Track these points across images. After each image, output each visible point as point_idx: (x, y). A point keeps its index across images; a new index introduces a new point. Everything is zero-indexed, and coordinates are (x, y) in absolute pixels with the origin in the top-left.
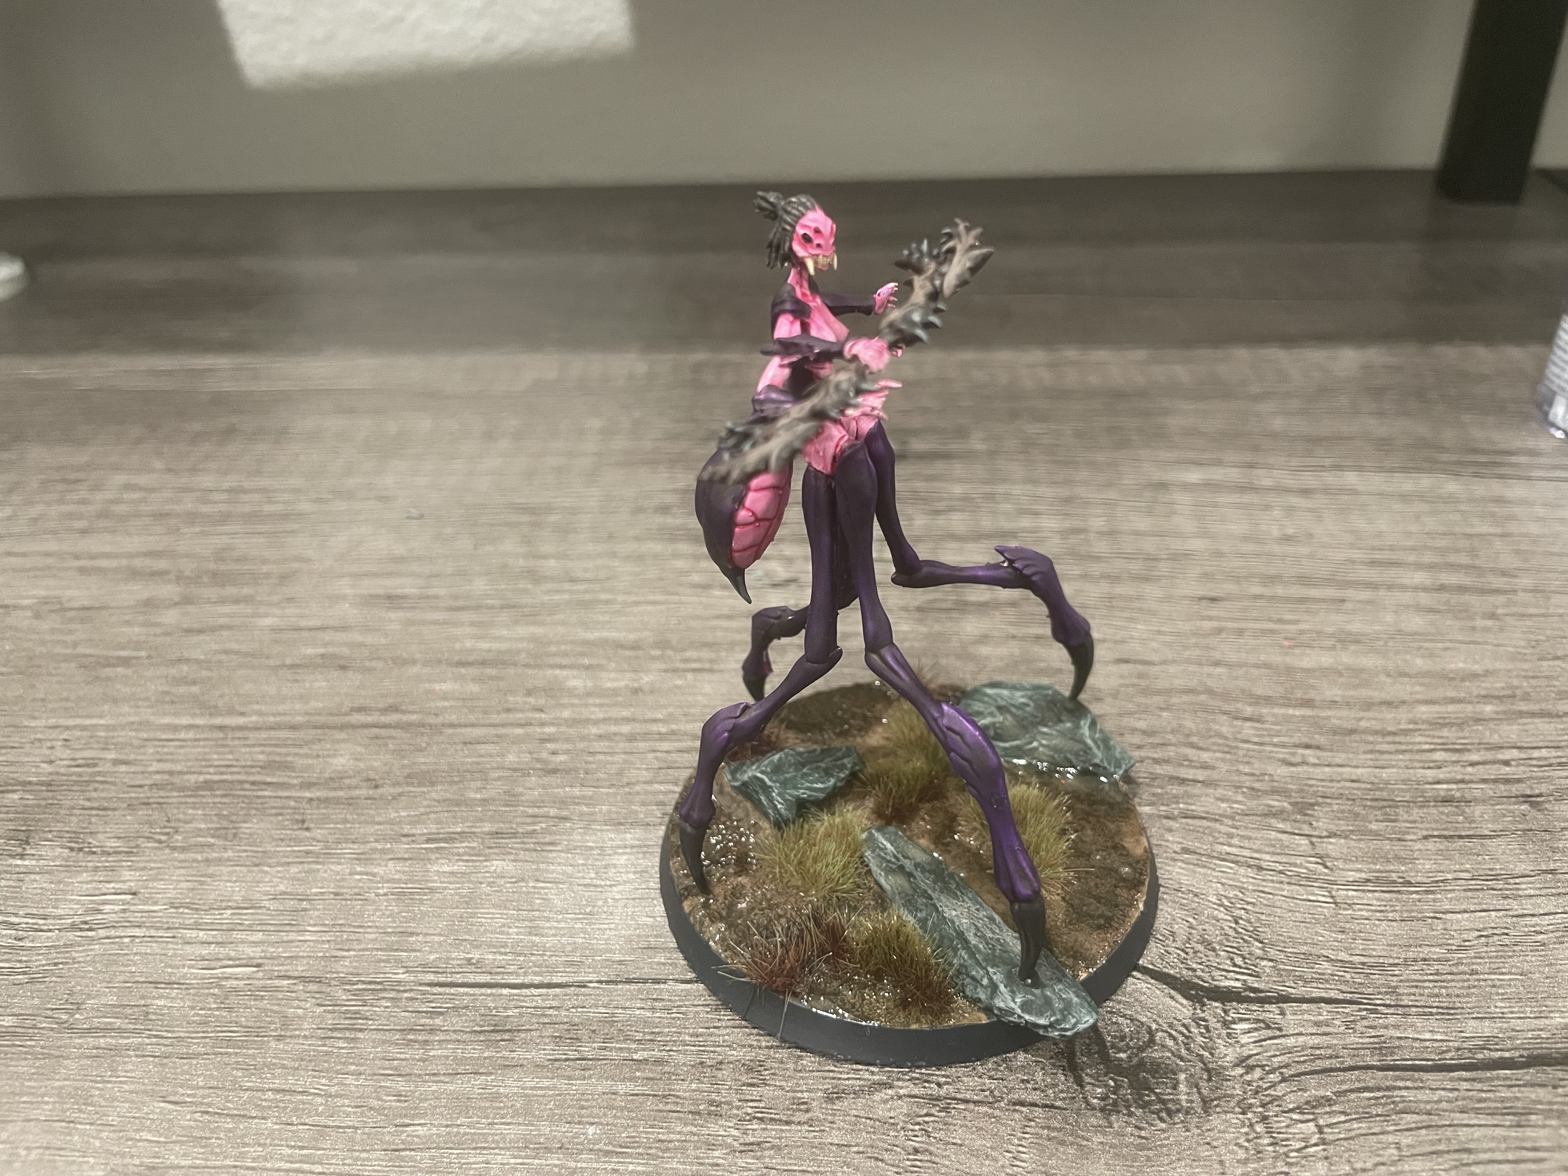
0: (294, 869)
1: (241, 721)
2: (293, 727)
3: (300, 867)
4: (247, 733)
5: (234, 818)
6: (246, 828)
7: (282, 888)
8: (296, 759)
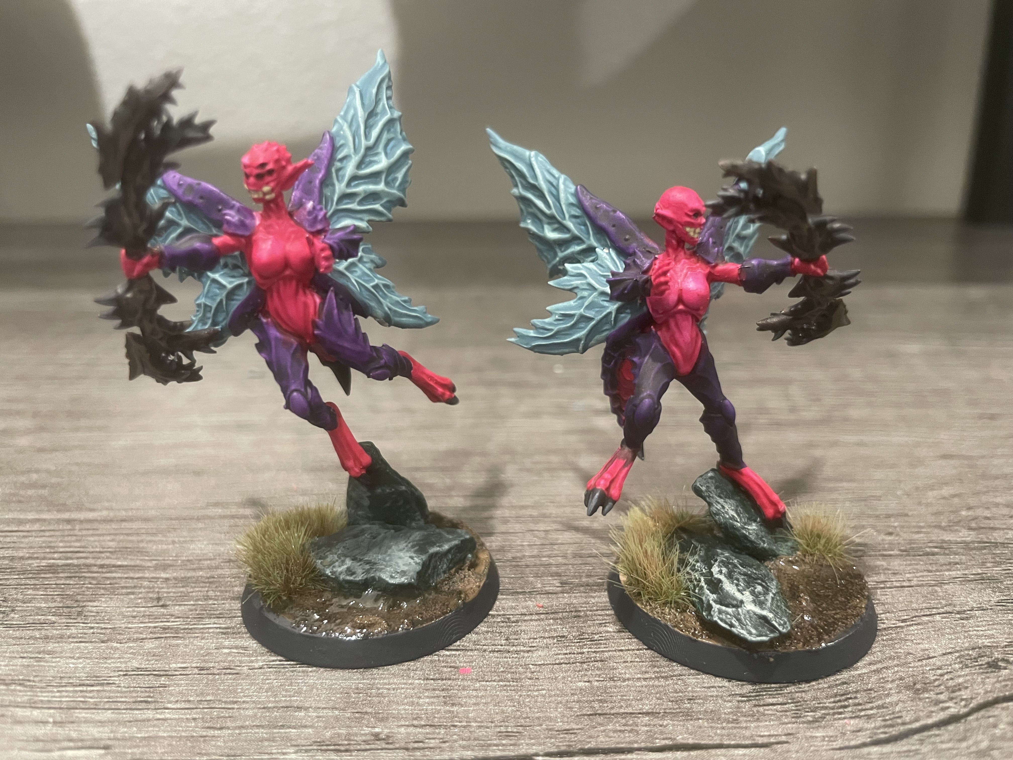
0: (149, 645)
1: (91, 515)
2: (146, 520)
3: (157, 642)
4: (96, 525)
5: (79, 597)
6: (92, 607)
7: (135, 664)
8: (150, 545)
